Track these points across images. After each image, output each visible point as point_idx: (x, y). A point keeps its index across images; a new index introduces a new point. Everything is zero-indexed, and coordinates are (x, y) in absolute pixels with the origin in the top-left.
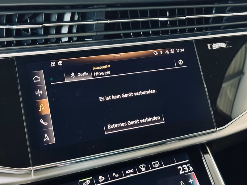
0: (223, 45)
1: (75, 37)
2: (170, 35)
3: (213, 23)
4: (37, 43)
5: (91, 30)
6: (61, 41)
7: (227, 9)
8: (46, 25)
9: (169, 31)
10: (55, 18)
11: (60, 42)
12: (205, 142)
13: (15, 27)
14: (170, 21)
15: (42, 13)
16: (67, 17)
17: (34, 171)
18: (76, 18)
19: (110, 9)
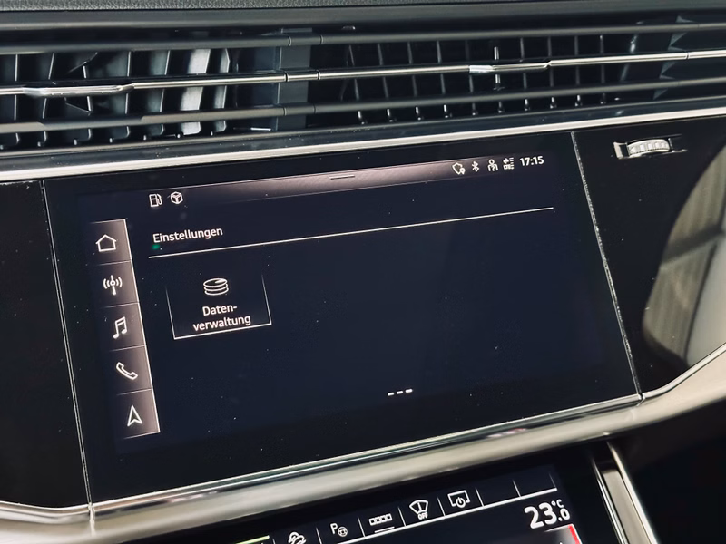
0: (659, 145)
1: (221, 120)
2: (501, 115)
3: (630, 80)
4: (111, 140)
5: (268, 102)
6: (182, 133)
7: (674, 40)
8: (137, 85)
9: (500, 105)
10: (161, 65)
11: (179, 136)
12: (606, 434)
13: (44, 92)
14: (503, 75)
15: (126, 51)
16: (199, 63)
17: (97, 514)
18: (225, 66)
19: (324, 40)
